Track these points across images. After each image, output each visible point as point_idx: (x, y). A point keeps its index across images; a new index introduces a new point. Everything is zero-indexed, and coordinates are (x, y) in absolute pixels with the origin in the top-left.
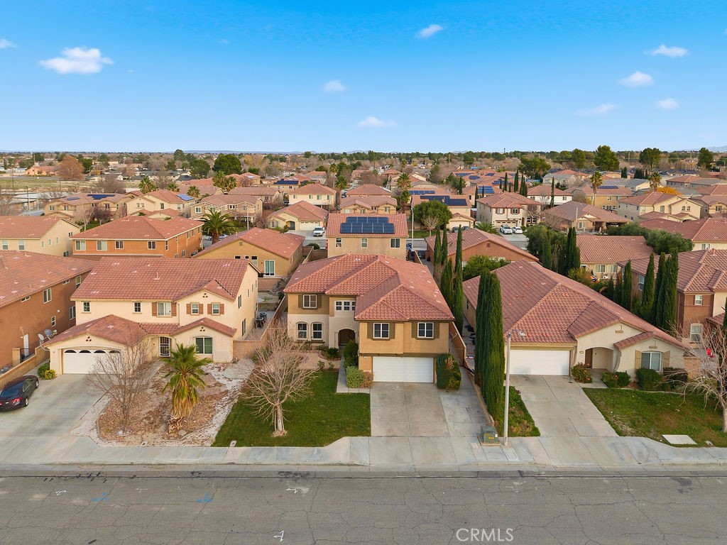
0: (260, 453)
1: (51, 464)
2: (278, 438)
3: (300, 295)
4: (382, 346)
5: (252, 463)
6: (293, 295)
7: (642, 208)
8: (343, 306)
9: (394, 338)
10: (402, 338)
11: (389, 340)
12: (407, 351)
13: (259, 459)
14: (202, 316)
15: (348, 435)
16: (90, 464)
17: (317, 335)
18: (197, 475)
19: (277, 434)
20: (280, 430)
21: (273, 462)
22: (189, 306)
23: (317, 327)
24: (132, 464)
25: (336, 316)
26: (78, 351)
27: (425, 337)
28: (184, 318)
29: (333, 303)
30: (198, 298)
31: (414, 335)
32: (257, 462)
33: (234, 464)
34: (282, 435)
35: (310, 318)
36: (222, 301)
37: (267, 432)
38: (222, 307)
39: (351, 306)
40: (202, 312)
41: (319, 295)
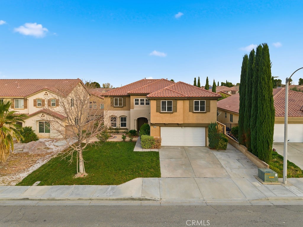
0: (57, 190)
2: (79, 179)
4: (167, 118)
5: (46, 198)
6: (107, 98)
8: (139, 102)
9: (176, 111)
10: (182, 111)
11: (172, 113)
12: (186, 122)
13: (54, 195)
14: (44, 108)
15: (141, 177)
17: (124, 125)
19: (78, 175)
20: (82, 172)
21: (67, 198)
22: (35, 101)
23: (123, 119)
27: (199, 111)
28: (32, 109)
29: (133, 100)
30: (41, 95)
31: (191, 110)
32: (51, 198)
34: (82, 176)
35: (119, 113)
36: (57, 97)
37: (70, 174)
38: (57, 101)
39: (145, 102)
40: (44, 105)
41: (124, 98)
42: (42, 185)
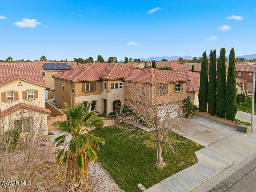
2: (166, 168)
3: (83, 83)
6: (79, 84)
11: (165, 95)
17: (93, 109)
22: (3, 95)
25: (111, 93)
27: (178, 92)
29: (110, 84)
30: (13, 87)
35: (90, 98)
36: (36, 88)
37: (152, 167)
38: (36, 92)
39: (119, 86)
40: (18, 99)
41: (95, 82)
42: (151, 186)
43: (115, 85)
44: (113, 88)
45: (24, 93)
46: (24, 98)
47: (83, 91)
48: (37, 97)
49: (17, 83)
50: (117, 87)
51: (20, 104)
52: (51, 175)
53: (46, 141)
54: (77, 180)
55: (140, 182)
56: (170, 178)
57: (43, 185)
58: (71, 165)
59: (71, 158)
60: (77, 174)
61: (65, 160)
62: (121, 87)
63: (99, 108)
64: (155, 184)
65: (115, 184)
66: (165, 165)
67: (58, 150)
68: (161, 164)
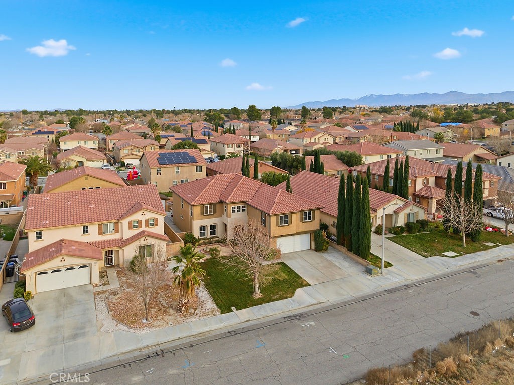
0: (259, 310)
1: (114, 356)
3: (202, 205)
6: (197, 207)
7: (305, 140)
9: (291, 223)
10: (295, 222)
11: (288, 225)
12: (298, 231)
13: (263, 313)
14: (141, 230)
15: (298, 288)
16: (147, 347)
17: (213, 233)
18: (234, 333)
20: (258, 293)
22: (130, 223)
23: (213, 227)
24: (179, 339)
25: (232, 217)
26: (50, 272)
27: (307, 220)
28: (128, 233)
29: (230, 208)
30: (137, 216)
31: (301, 221)
32: (264, 316)
33: (250, 320)
35: (208, 222)
36: (156, 216)
37: (249, 297)
38: (156, 220)
39: (241, 209)
40: (141, 227)
41: (215, 204)
42: (241, 309)
43: (236, 208)
44: (234, 211)
45: (147, 221)
46: (147, 226)
47: (202, 214)
48: (157, 225)
49: (141, 212)
50: (239, 211)
51: (143, 232)
52: (170, 294)
53: (165, 267)
54: (186, 297)
55: (234, 306)
56: (260, 306)
57: (164, 300)
58: (183, 287)
59: (183, 282)
60: (186, 293)
61: (179, 283)
62: (244, 210)
63: (219, 231)
64: (245, 308)
65: (215, 305)
66: (260, 296)
67: (175, 276)
68: (258, 295)
